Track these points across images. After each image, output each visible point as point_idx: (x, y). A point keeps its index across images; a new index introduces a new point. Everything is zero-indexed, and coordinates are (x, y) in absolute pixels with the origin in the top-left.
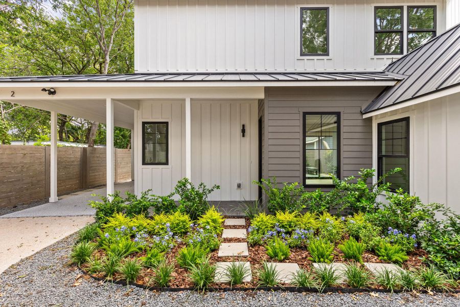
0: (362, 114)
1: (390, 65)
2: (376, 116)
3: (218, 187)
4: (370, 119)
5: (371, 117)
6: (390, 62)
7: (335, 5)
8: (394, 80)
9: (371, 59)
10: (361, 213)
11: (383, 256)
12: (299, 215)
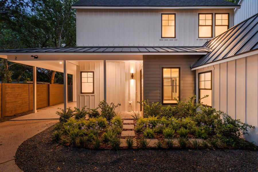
0: (191, 68)
1: (206, 43)
2: (197, 69)
3: (120, 105)
4: (195, 71)
5: (196, 70)
6: (206, 41)
7: (179, 13)
8: (206, 52)
9: (197, 40)
10: (189, 117)
11: (197, 135)
12: (160, 118)
